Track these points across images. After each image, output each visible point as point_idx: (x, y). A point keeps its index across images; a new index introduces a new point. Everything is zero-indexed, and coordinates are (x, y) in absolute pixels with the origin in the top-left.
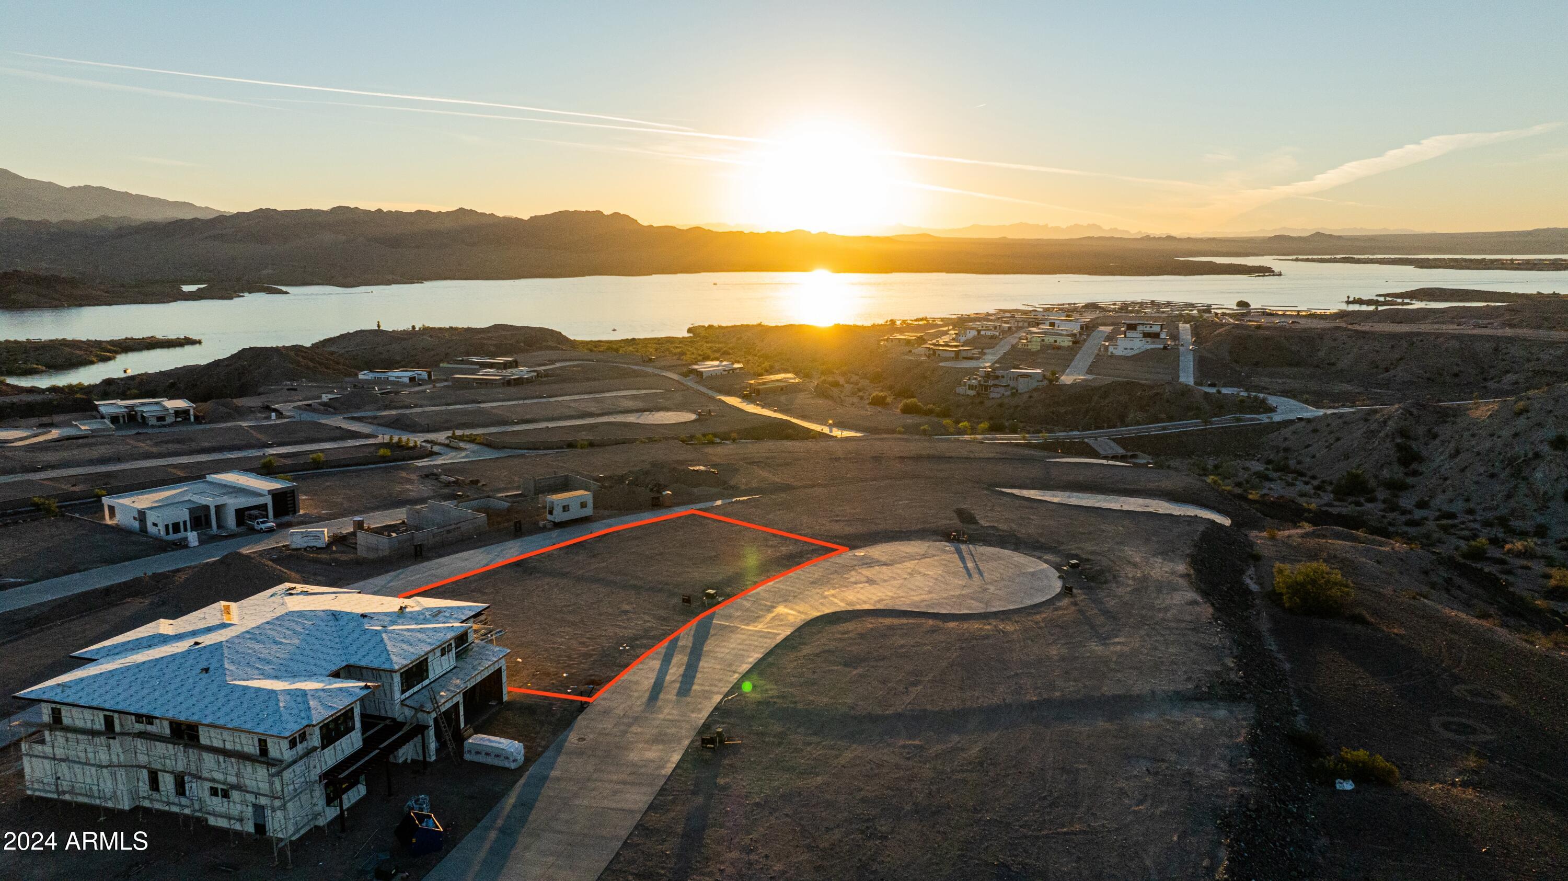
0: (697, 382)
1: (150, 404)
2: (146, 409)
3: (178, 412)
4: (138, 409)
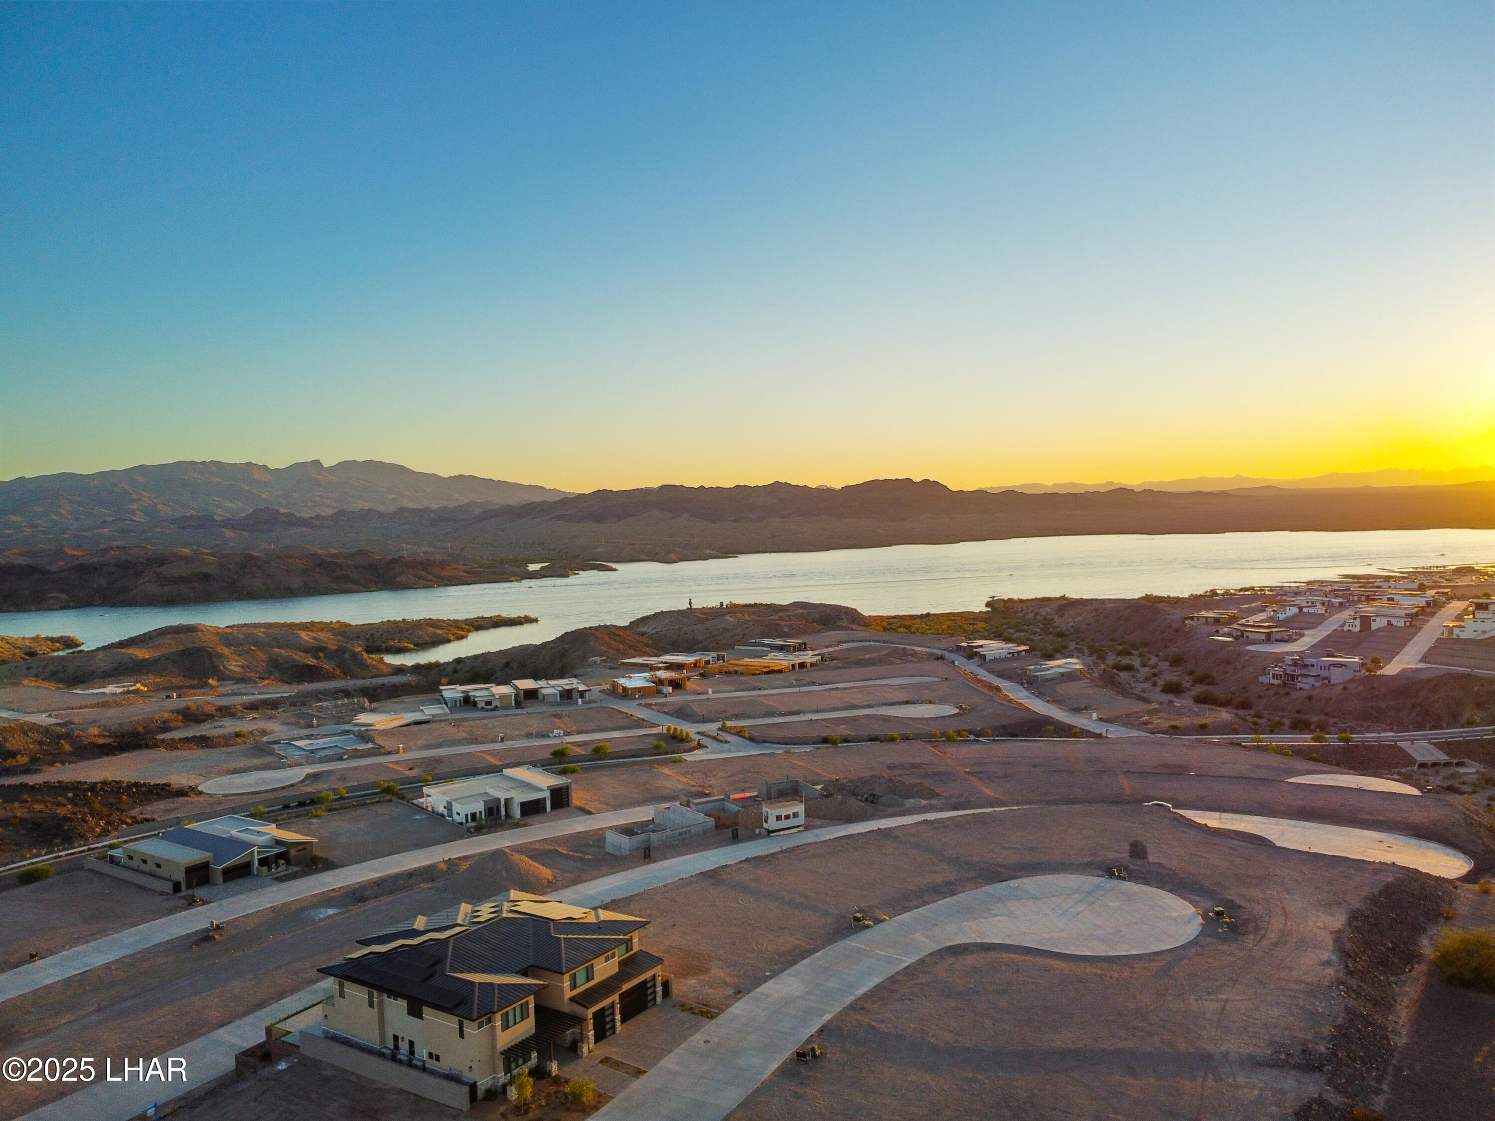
0: (979, 666)
1: (481, 689)
2: (477, 694)
3: (503, 697)
4: (471, 694)
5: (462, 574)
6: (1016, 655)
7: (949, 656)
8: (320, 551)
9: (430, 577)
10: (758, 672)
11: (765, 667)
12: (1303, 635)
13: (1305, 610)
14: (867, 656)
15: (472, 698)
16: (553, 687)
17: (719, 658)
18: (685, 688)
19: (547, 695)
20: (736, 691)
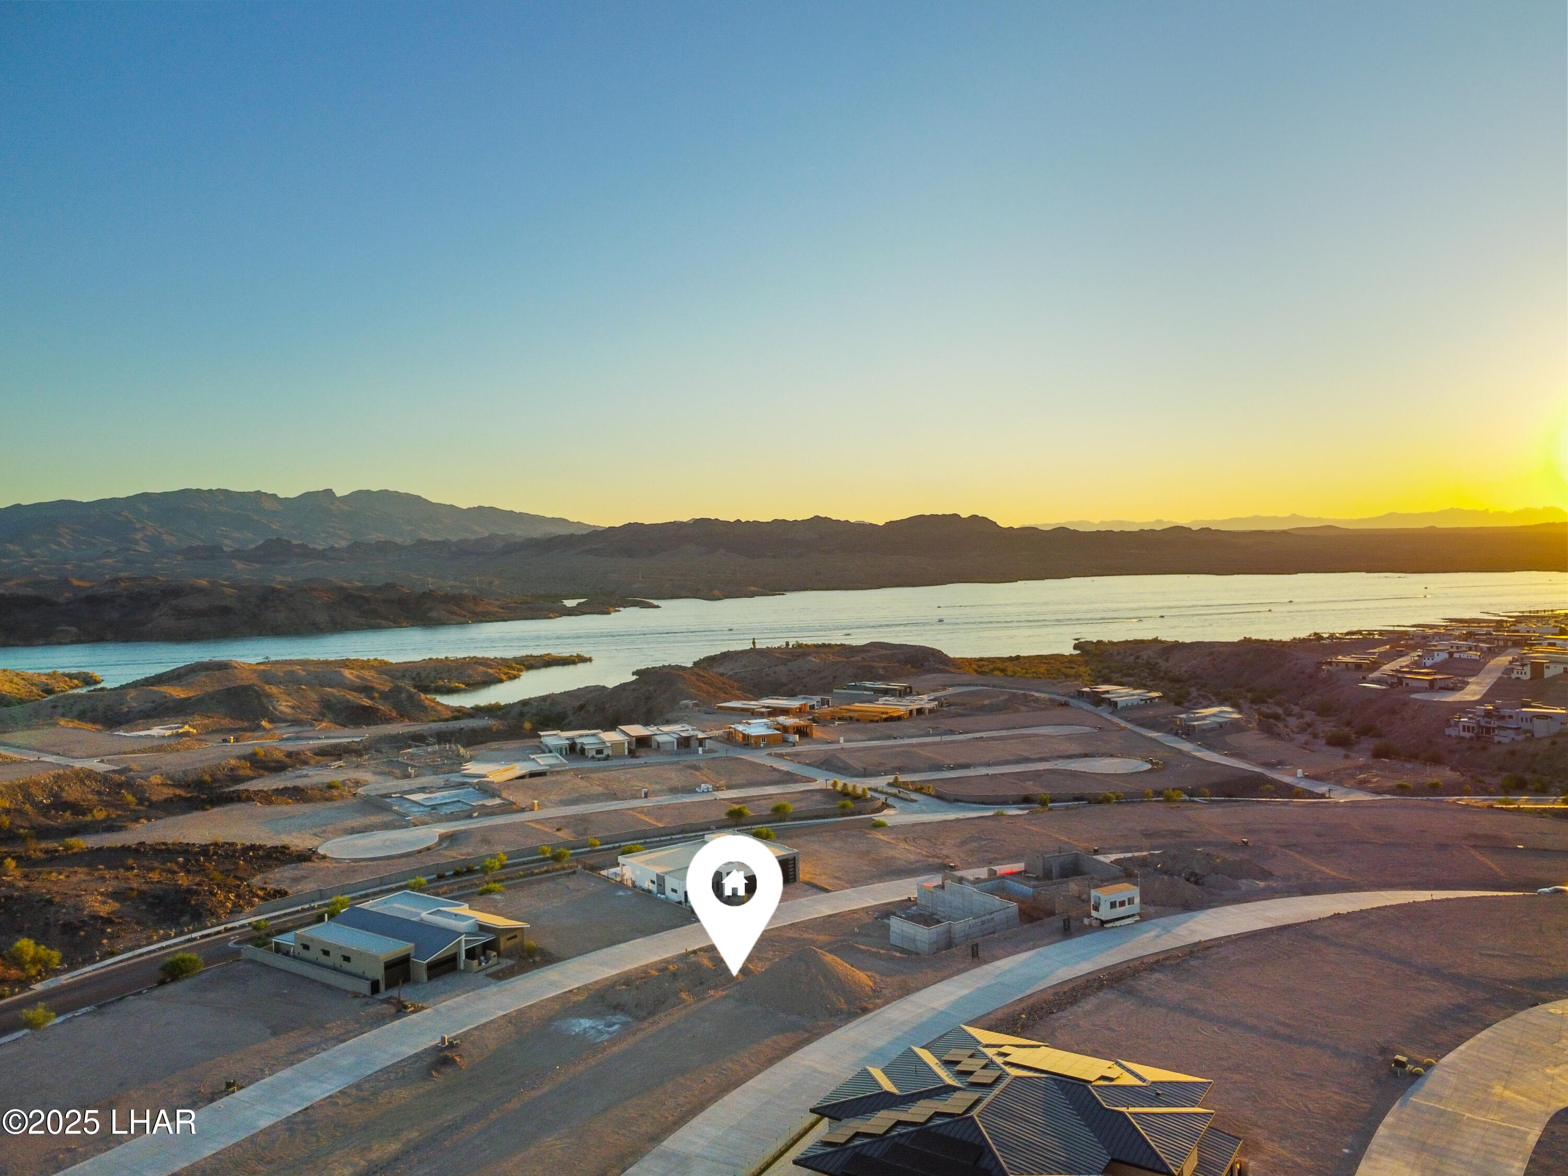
0: (1111, 713)
1: (587, 736)
2: (585, 740)
3: (614, 745)
4: (578, 741)
5: (496, 609)
6: (1148, 702)
7: (1073, 702)
8: (345, 584)
9: (464, 613)
10: (877, 718)
11: (883, 713)
12: (1468, 683)
13: (1456, 655)
14: (986, 702)
15: (579, 746)
16: (667, 733)
17: (824, 702)
18: (812, 736)
19: (664, 743)
20: (869, 740)
